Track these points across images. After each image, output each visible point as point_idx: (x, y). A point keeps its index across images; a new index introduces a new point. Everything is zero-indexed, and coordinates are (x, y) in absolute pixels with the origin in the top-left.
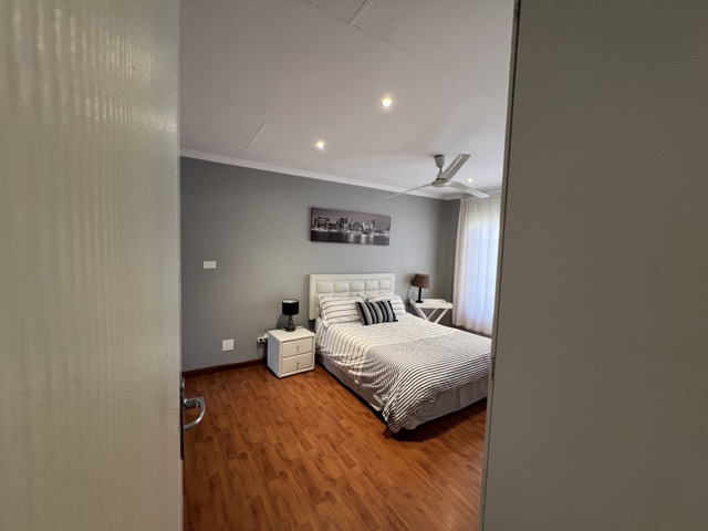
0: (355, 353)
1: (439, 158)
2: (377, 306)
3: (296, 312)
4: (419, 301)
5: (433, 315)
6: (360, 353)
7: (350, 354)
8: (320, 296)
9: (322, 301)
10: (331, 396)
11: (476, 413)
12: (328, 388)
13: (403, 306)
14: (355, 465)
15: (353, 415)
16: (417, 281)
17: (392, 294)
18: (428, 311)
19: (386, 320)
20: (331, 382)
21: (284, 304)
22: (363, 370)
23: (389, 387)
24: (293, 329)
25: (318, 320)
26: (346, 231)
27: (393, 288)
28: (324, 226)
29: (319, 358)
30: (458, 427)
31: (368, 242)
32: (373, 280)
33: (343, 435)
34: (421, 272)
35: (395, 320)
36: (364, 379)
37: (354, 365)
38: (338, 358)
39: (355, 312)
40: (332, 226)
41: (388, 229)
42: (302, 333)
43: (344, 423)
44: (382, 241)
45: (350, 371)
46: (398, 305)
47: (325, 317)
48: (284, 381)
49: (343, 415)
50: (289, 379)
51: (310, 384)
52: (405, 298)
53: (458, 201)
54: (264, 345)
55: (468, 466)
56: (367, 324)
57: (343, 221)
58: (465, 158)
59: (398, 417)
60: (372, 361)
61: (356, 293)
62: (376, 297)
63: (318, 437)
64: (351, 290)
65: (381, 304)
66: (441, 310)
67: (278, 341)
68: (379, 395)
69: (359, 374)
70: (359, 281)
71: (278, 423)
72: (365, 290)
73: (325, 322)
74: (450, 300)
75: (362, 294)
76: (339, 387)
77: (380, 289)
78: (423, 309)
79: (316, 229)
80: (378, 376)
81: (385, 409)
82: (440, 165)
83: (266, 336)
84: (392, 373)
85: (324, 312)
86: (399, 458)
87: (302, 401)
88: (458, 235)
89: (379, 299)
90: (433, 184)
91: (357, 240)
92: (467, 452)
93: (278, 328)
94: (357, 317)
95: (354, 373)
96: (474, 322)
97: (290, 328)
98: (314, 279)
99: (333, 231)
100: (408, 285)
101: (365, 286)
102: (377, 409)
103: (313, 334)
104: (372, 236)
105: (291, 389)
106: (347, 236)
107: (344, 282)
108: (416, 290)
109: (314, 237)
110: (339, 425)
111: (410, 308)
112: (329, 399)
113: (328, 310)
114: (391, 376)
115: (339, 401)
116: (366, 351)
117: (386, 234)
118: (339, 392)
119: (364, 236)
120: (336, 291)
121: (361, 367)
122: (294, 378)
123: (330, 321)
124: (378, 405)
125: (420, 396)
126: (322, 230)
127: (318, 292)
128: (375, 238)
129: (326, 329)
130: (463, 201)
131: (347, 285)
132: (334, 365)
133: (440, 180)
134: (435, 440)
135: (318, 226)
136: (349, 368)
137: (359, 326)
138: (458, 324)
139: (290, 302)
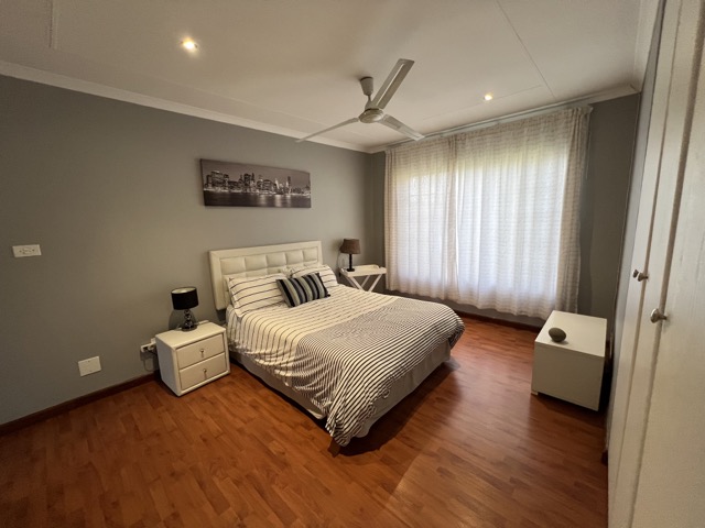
0: (281, 348)
1: (365, 82)
2: (303, 282)
3: (195, 303)
4: (351, 270)
5: (366, 283)
6: (287, 348)
7: (275, 349)
8: (227, 278)
9: (231, 284)
10: (254, 407)
11: (431, 390)
12: (250, 397)
13: (334, 278)
14: (296, 517)
15: (286, 429)
16: (346, 247)
17: (320, 264)
18: (360, 279)
19: (317, 296)
20: (254, 387)
21: (174, 295)
22: (294, 368)
23: (331, 389)
24: (193, 327)
25: (229, 309)
26: (253, 190)
27: (321, 259)
28: (222, 184)
29: (235, 358)
30: (415, 415)
31: (284, 204)
32: (297, 251)
33: (274, 467)
34: (350, 236)
35: (327, 295)
36: (296, 380)
37: (282, 364)
38: (260, 356)
39: (278, 292)
40: (233, 184)
41: (308, 188)
42: (207, 330)
43: (274, 447)
44: (301, 203)
45: (277, 371)
46: (329, 277)
47: (237, 305)
48: (186, 399)
49: (273, 434)
50: (194, 395)
51: (225, 396)
52: (335, 267)
53: (383, 154)
54: (153, 353)
55: (440, 470)
56: (293, 305)
57: (247, 178)
58: (408, 64)
59: (346, 428)
60: (304, 356)
61: (276, 269)
62: (301, 271)
63: (237, 483)
64: (269, 266)
65: (309, 278)
66: (375, 277)
67: (170, 348)
68: (319, 399)
69: (289, 374)
70: (278, 254)
71: (173, 474)
72: (288, 263)
73: (238, 312)
74: (382, 264)
75: (284, 268)
76: (265, 391)
77: (305, 260)
78: (355, 278)
79: (211, 189)
80: (314, 376)
81: (329, 420)
82: (368, 92)
83: (153, 342)
84: (333, 369)
85: (235, 298)
86: (354, 483)
87: (213, 426)
88: (386, 192)
89: (305, 273)
90: (362, 118)
91: (271, 203)
92: (434, 450)
93: (172, 327)
94: (281, 298)
95: (283, 373)
96: (408, 285)
97: (189, 326)
98: (216, 257)
99: (236, 191)
100: (336, 253)
101: (268, 261)
102: (318, 416)
103: (222, 329)
104: (288, 196)
105: (196, 411)
106: (256, 197)
107: (259, 256)
108: (345, 257)
109: (210, 200)
110: (269, 453)
111: (342, 279)
112: (253, 414)
113: (240, 295)
114: (332, 373)
115: (265, 413)
116: (295, 345)
117: (306, 194)
118: (265, 399)
119: (278, 196)
120: (249, 269)
121: (290, 365)
122: (202, 391)
123: (244, 309)
124: (318, 411)
125: (373, 395)
126: (219, 190)
127: (224, 272)
128: (293, 199)
129: (239, 320)
130: (388, 152)
131: (264, 260)
132: (256, 364)
133: (370, 112)
134: (393, 442)
135: (213, 185)
136: (275, 367)
137: (284, 310)
138: (392, 289)
139: (184, 291)
